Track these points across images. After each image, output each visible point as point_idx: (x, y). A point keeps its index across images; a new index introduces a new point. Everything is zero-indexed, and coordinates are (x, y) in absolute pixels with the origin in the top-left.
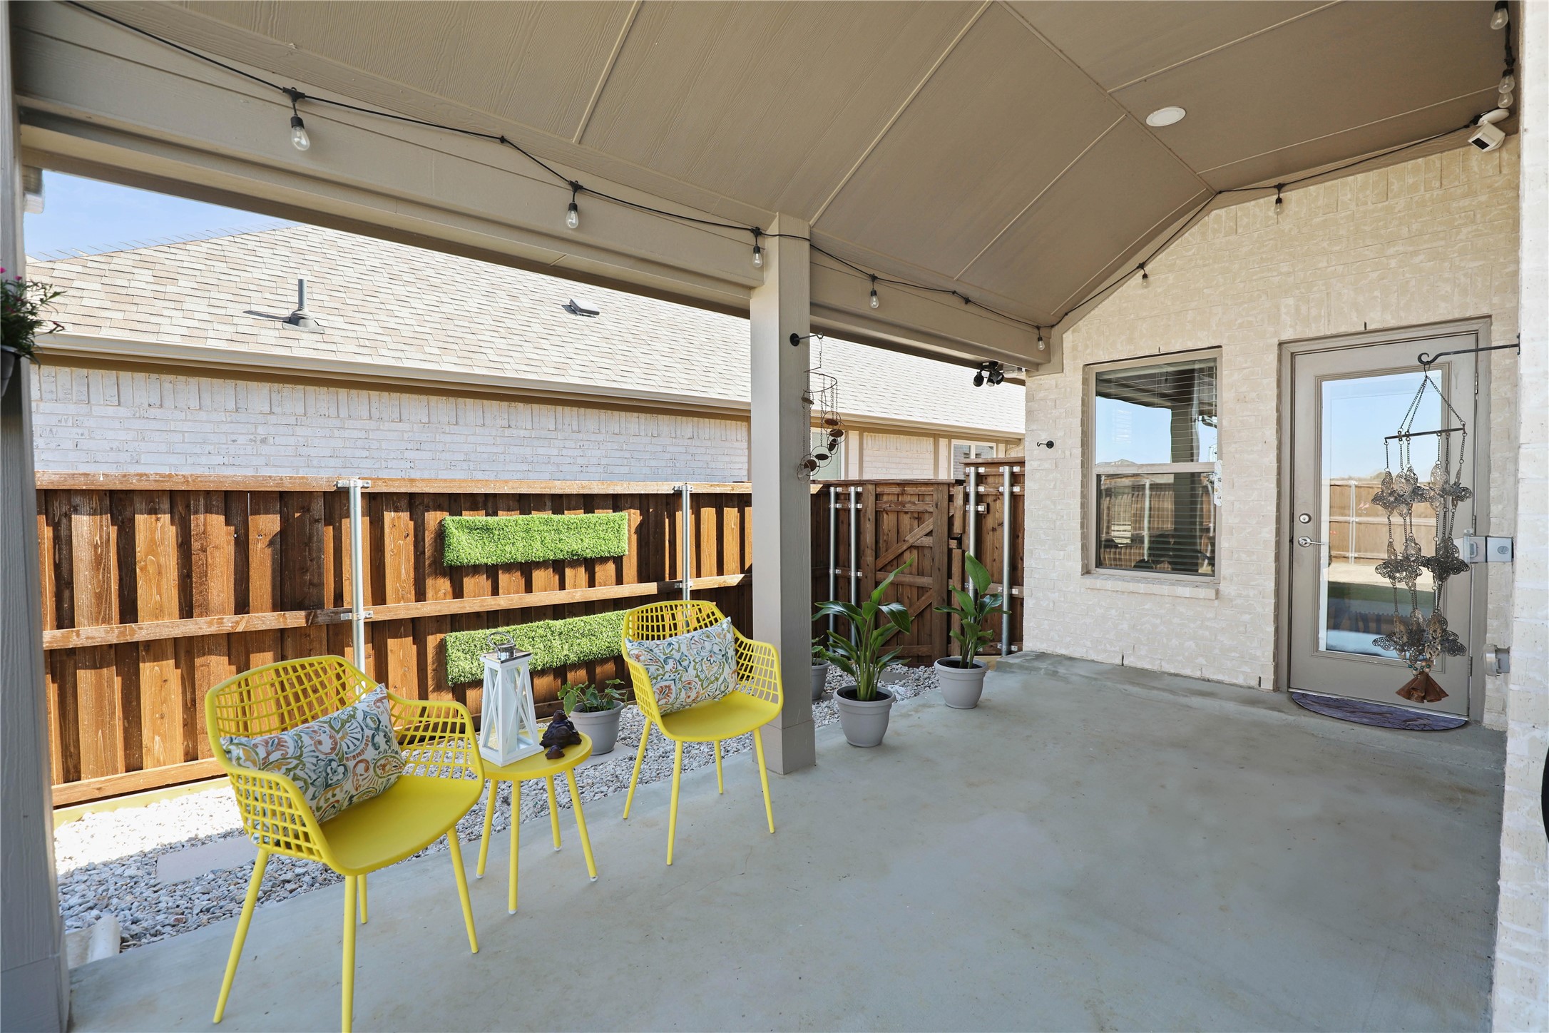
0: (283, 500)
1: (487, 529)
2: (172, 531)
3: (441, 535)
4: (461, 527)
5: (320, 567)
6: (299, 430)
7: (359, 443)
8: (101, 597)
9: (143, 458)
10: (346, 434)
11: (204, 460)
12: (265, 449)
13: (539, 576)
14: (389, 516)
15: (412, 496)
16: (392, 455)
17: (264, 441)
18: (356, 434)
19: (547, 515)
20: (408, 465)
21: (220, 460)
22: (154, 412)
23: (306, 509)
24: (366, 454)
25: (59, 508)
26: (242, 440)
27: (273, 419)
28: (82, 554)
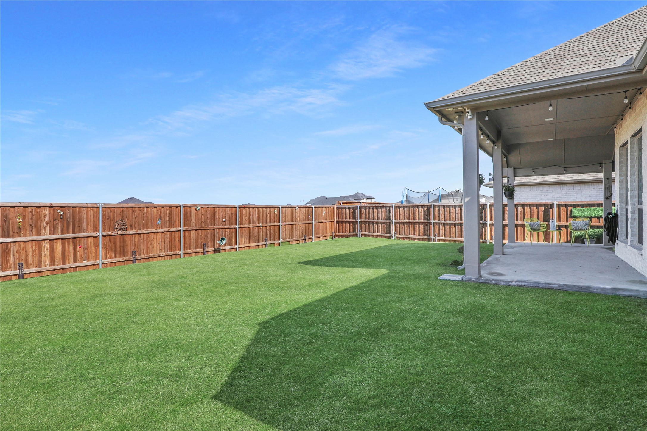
0: (544, 205)
1: (581, 210)
2: (529, 209)
3: (571, 211)
4: (575, 210)
5: (550, 216)
6: (553, 193)
7: (565, 195)
8: (521, 218)
9: (528, 199)
10: (562, 193)
11: (537, 199)
12: (547, 197)
13: (593, 220)
14: (561, 208)
15: (566, 204)
16: (572, 196)
17: (547, 195)
18: (564, 193)
19: (596, 207)
20: (575, 198)
21: (539, 199)
22: (530, 192)
23: (548, 207)
24: (566, 196)
25: (517, 206)
26: (543, 195)
27: (548, 191)
28: (519, 212)
